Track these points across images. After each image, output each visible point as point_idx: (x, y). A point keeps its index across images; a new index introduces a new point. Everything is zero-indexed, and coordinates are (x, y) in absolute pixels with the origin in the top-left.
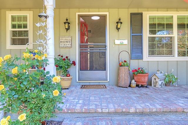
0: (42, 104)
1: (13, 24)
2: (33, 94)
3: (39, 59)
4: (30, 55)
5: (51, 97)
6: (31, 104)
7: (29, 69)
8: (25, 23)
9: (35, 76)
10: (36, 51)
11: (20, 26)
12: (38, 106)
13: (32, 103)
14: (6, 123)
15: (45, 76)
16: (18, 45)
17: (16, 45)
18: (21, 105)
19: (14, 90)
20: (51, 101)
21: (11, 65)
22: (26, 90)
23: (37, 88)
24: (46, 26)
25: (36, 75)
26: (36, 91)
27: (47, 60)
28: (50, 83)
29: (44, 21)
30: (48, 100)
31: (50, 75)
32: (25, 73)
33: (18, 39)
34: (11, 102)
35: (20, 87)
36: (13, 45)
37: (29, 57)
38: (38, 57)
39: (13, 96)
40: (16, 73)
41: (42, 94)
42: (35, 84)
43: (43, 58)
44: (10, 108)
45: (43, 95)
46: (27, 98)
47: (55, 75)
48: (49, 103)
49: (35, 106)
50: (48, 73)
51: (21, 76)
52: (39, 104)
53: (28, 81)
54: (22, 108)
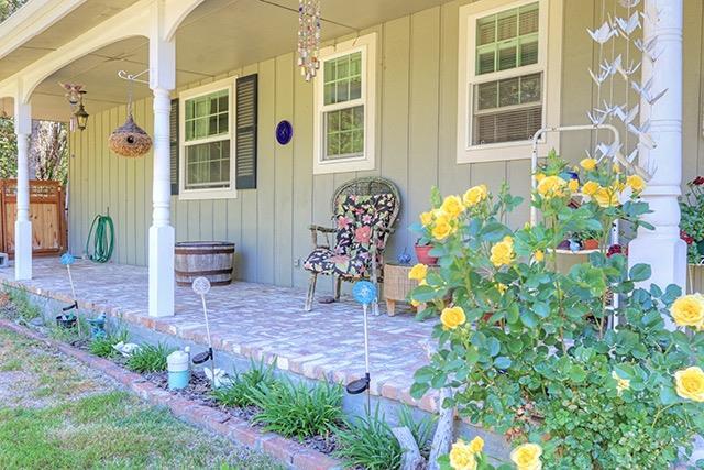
0: (611, 424)
1: (481, 56)
2: (569, 368)
3: (603, 202)
4: (564, 183)
5: (665, 398)
6: (562, 410)
7: (557, 251)
8: (527, 39)
9: (584, 284)
10: (587, 164)
11: (507, 60)
12: (591, 426)
13: (565, 409)
14: (468, 461)
15: (627, 285)
16: (499, 141)
17: (492, 141)
18: (519, 406)
19: (496, 336)
20: (661, 424)
21: (489, 230)
22: (540, 343)
23: (588, 342)
24: (639, 33)
25: (588, 278)
26: (585, 354)
27: (645, 208)
28: (657, 328)
29: (632, 11)
30: (644, 412)
31: (652, 285)
32: (539, 266)
33: (501, 116)
34: (481, 383)
35: (520, 325)
36: (479, 142)
37: (559, 194)
38: (597, 192)
39: (494, 358)
40: (507, 261)
41: (614, 375)
42: (580, 321)
43: (623, 197)
44: (480, 404)
45: (621, 381)
46: (542, 378)
47: (683, 286)
48: (650, 429)
49: (577, 423)
50: (643, 271)
51: (525, 280)
52: (594, 421)
53: (553, 305)
54: (523, 418)
